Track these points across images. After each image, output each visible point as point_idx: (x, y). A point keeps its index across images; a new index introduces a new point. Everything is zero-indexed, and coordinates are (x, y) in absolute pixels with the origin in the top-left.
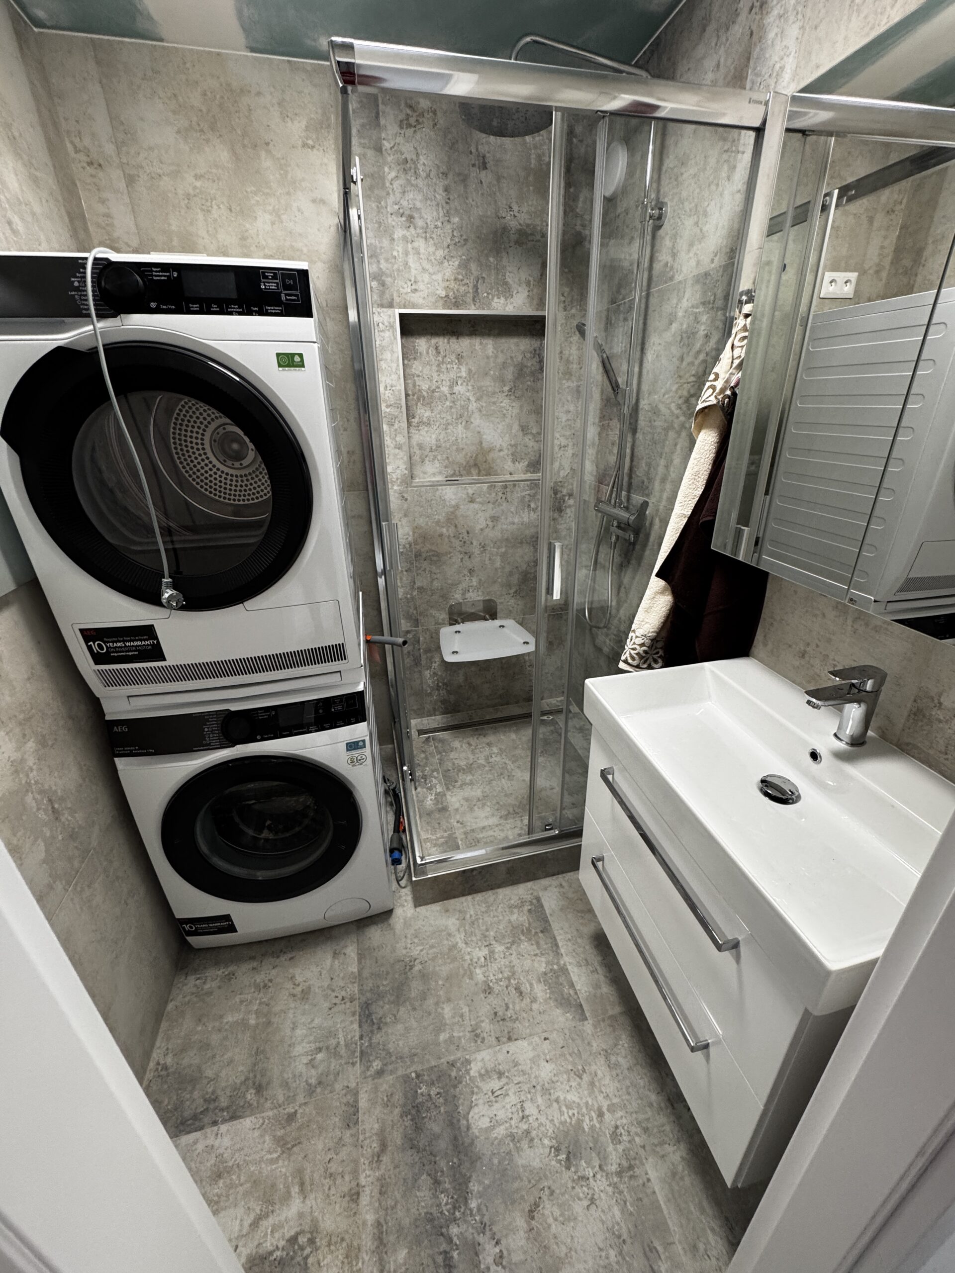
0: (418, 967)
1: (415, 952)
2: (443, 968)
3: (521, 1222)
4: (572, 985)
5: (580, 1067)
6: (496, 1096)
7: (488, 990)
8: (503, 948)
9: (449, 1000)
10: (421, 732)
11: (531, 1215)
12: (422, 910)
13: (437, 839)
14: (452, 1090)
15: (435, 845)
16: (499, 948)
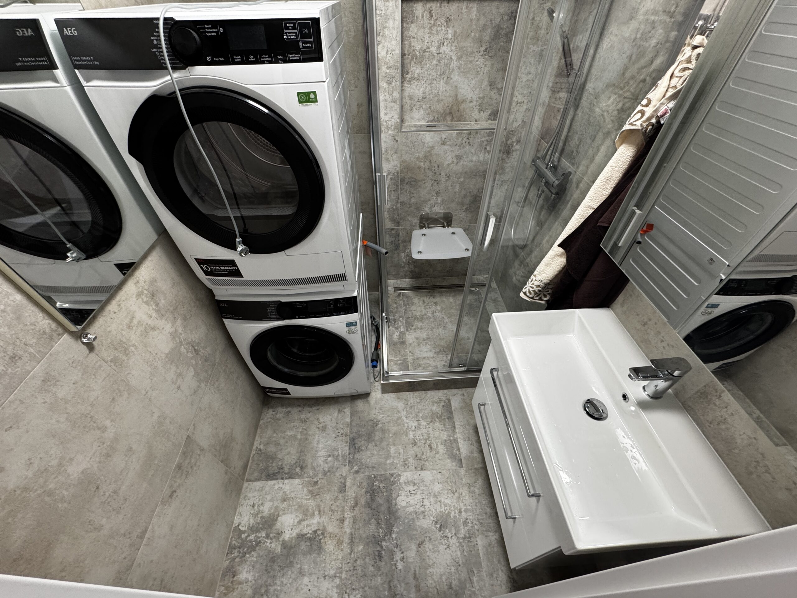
0: (380, 425)
1: (380, 417)
2: (393, 428)
3: (414, 547)
4: (458, 449)
5: (454, 489)
6: (410, 493)
7: (414, 443)
8: (425, 423)
9: (394, 445)
10: (396, 289)
11: (419, 545)
12: (386, 395)
13: (397, 361)
14: (390, 487)
15: (396, 364)
16: (423, 423)
